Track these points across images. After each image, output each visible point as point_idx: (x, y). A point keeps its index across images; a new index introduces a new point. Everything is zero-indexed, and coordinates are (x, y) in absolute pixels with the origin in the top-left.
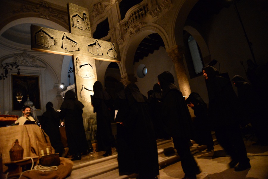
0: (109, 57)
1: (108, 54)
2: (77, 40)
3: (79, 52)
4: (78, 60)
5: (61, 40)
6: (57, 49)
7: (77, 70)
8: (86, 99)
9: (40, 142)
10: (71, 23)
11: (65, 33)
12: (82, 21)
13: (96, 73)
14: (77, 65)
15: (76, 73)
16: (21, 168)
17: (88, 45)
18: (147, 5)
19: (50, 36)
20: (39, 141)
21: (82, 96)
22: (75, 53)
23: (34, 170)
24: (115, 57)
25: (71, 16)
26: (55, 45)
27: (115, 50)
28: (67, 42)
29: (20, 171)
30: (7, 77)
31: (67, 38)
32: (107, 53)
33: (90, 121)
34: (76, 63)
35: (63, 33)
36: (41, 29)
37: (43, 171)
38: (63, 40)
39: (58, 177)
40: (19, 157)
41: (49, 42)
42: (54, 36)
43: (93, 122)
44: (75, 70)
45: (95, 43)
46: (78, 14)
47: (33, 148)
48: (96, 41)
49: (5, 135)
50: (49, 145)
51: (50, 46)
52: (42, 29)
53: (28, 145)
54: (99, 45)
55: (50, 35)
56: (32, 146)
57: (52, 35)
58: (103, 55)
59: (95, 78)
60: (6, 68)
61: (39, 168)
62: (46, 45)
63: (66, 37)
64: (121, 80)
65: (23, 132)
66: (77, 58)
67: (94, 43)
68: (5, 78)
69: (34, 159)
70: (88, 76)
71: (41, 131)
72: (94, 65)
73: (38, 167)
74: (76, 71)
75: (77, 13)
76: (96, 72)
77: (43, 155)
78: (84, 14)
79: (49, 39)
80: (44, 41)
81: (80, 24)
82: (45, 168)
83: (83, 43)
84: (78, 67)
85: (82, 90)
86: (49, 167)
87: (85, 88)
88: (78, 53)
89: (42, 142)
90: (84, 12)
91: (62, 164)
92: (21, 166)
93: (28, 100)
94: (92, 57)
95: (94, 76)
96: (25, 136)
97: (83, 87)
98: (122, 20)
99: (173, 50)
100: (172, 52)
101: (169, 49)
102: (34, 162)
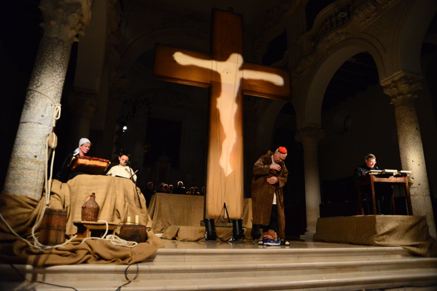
9: (130, 206)
16: (90, 232)
20: (130, 203)
23: (105, 239)
29: (87, 235)
37: (114, 244)
39: (129, 257)
40: (90, 217)
47: (117, 210)
49: (86, 185)
50: (144, 213)
53: (113, 206)
56: (117, 208)
60: (135, 105)
61: (112, 239)
65: (109, 186)
69: (109, 224)
73: (112, 237)
77: (128, 224)
82: (122, 241)
86: (126, 242)
89: (132, 206)
91: (148, 242)
92: (90, 230)
93: (164, 153)
96: (110, 192)
99: (394, 82)
100: (392, 85)
101: (386, 79)
102: (109, 228)
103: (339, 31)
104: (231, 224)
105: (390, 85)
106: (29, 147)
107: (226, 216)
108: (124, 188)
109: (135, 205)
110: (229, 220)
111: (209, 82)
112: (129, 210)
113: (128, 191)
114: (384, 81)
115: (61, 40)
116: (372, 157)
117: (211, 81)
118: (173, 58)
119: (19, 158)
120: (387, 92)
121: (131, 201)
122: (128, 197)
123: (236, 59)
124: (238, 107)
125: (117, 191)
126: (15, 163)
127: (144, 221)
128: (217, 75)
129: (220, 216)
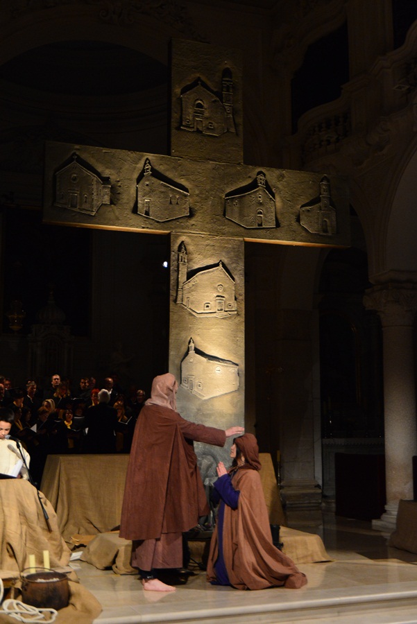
0: (304, 233)
1: (298, 220)
2: (187, 180)
3: (192, 221)
4: (183, 250)
5: (134, 186)
6: (118, 219)
7: (178, 288)
8: (195, 389)
9: (31, 531)
10: (175, 116)
11: (150, 156)
12: (215, 101)
13: (242, 297)
14: (178, 271)
15: (171, 298)
17: (228, 190)
19: (99, 174)
20: (29, 527)
21: (183, 376)
22: (176, 228)
24: (325, 231)
25: (178, 90)
26: (112, 202)
27: (332, 204)
28: (152, 191)
31: (156, 174)
32: (294, 217)
33: (201, 464)
34: (176, 262)
35: (143, 156)
36: (74, 154)
37: (19, 619)
38: (141, 182)
41: (95, 197)
42: (113, 172)
43: (209, 467)
44: (171, 287)
45: (255, 181)
46: (203, 78)
47: (9, 544)
48: (259, 173)
50: (55, 540)
51: (95, 209)
52: (77, 153)
54: (268, 187)
55: (99, 170)
56: (8, 539)
57: (107, 168)
58: (278, 225)
59: (238, 315)
62: (83, 207)
63: (152, 169)
66: (183, 242)
67: (250, 181)
70: (214, 306)
71: (35, 499)
72: (241, 266)
73: (12, 603)
74: (173, 293)
75: (198, 75)
76: (242, 291)
77: (33, 571)
78: (227, 73)
79: (94, 187)
80: (81, 194)
81: (207, 114)
83: (208, 187)
84: (182, 277)
85: (187, 358)
86: (37, 610)
87: (198, 352)
88: (187, 227)
89: (34, 531)
90: (227, 64)
91: (73, 605)
93: (51, 302)
94: (237, 235)
95: (234, 305)
97: (192, 345)
102: (4, 586)
108: (18, 500)
109: (39, 528)
112: (28, 539)
113: (26, 505)
121: (32, 523)
122: (25, 516)
125: (5, 509)
127: (56, 554)
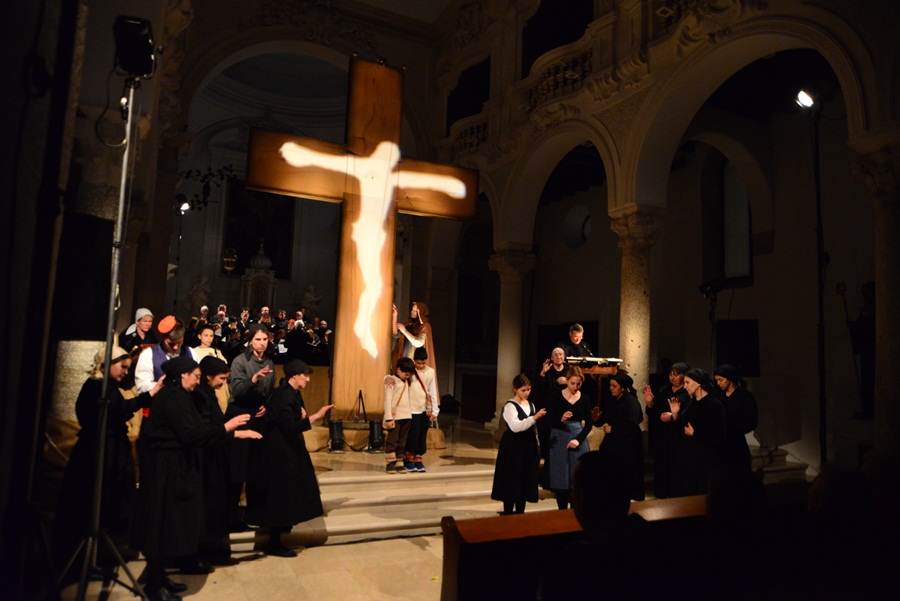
18: (591, 53)
30: (206, 204)
60: (207, 180)
64: (492, 256)
68: (202, 205)
93: (261, 252)
98: (523, 78)
99: (626, 217)
100: (622, 221)
101: (615, 209)
103: (565, 102)
104: (368, 425)
105: (619, 219)
106: (83, 353)
107: (361, 411)
110: (365, 416)
111: (341, 196)
114: (613, 211)
115: (111, 187)
116: (578, 330)
117: (345, 194)
118: (280, 154)
119: (70, 370)
120: (615, 228)
123: (388, 152)
124: (387, 237)
126: (65, 377)
128: (354, 182)
129: (352, 411)
